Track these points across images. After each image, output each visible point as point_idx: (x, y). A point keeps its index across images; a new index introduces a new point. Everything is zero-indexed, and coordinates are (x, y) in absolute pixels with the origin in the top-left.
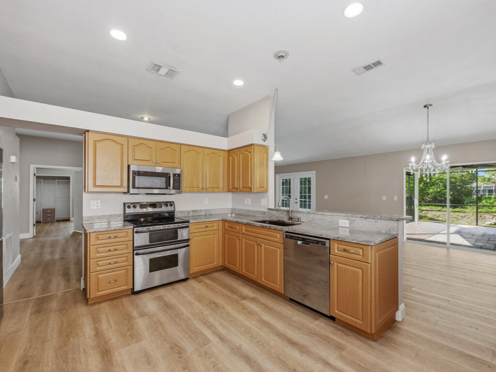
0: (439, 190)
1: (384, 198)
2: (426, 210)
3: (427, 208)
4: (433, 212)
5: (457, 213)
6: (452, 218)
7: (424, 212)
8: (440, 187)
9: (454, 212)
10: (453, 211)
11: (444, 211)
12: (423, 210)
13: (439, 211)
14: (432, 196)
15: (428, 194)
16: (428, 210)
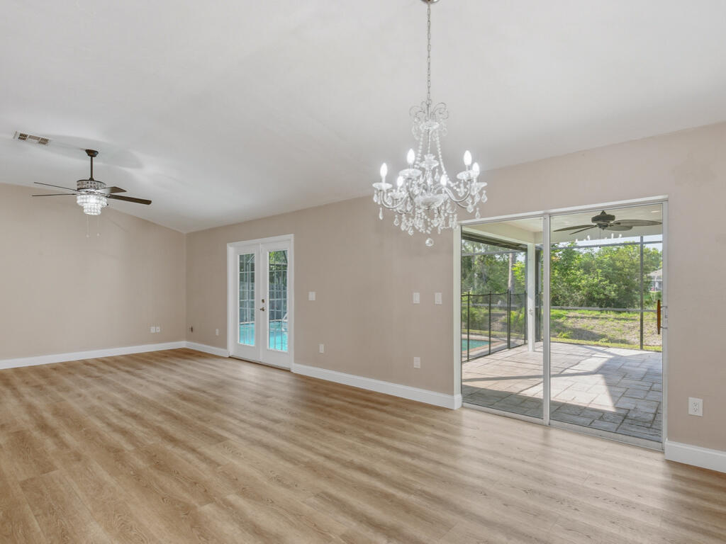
0: (596, 280)
1: (417, 298)
2: (573, 317)
3: (577, 313)
4: (585, 320)
5: (622, 322)
6: (614, 330)
7: (570, 321)
8: (597, 276)
9: (618, 319)
10: (615, 319)
11: (603, 318)
12: (569, 317)
13: (594, 318)
14: (585, 293)
15: (578, 288)
16: (576, 317)
